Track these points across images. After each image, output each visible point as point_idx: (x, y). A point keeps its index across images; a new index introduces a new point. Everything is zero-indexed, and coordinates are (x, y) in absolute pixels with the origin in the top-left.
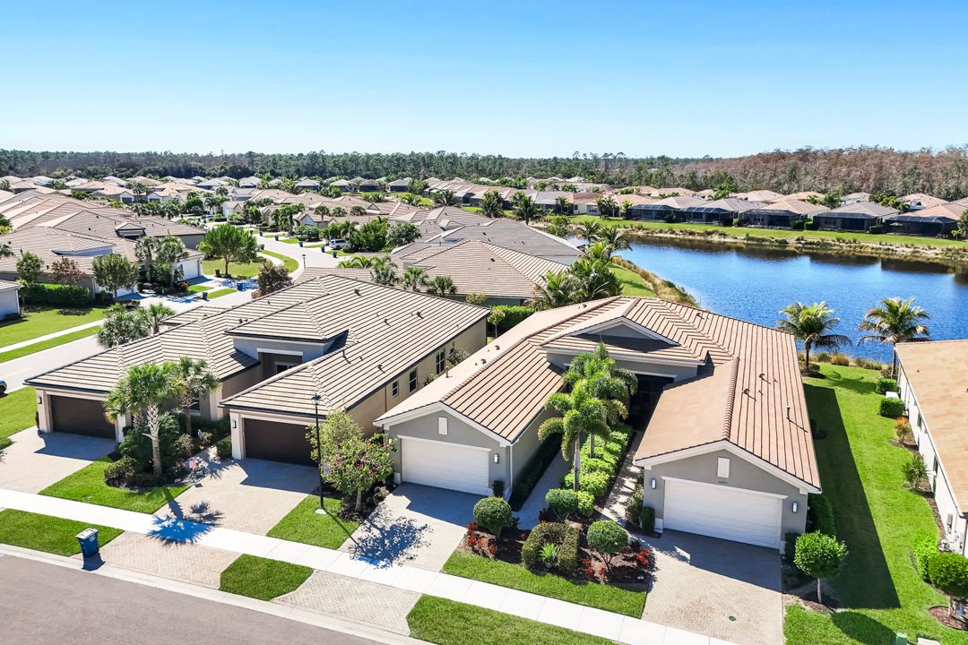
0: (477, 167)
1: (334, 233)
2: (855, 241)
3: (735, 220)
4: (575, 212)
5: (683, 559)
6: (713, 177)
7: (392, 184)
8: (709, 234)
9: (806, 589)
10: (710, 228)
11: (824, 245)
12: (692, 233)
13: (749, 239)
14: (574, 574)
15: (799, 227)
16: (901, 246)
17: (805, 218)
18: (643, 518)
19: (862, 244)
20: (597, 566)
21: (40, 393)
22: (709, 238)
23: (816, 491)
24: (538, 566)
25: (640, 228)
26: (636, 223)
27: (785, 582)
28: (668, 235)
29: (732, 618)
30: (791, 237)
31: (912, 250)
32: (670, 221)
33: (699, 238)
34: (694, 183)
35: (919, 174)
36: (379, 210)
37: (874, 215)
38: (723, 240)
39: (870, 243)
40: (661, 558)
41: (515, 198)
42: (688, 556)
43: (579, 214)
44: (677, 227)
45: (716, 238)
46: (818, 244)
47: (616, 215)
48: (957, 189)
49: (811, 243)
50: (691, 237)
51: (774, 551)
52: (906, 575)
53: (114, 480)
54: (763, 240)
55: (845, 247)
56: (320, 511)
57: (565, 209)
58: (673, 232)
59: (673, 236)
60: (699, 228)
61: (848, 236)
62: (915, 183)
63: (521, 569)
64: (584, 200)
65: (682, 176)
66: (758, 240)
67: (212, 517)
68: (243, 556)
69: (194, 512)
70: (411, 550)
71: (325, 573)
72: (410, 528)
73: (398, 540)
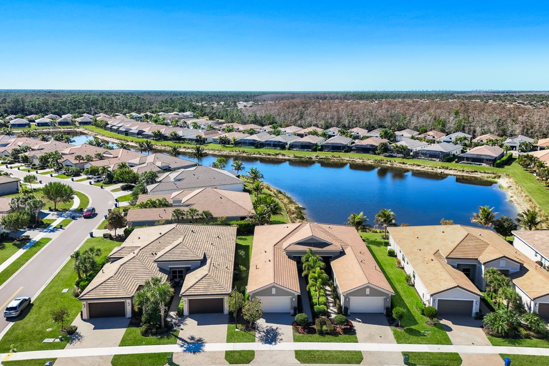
0: (126, 105)
1: (94, 172)
2: (339, 157)
3: (287, 146)
4: (206, 142)
5: (359, 322)
6: (265, 117)
7: (79, 120)
8: (277, 154)
9: (395, 324)
10: (278, 152)
11: (327, 159)
12: (269, 155)
13: (296, 157)
14: (333, 334)
15: (315, 150)
16: (358, 158)
17: (316, 145)
18: (344, 311)
19: (343, 158)
20: (338, 329)
21: (85, 303)
22: (277, 157)
23: (394, 294)
24: (322, 333)
25: (244, 152)
26: (242, 149)
27: (389, 323)
28: (258, 156)
29: (381, 337)
30: (313, 155)
31: (362, 160)
32: (257, 147)
33: (273, 157)
34: (256, 119)
35: (354, 116)
36: (111, 154)
37: (345, 143)
38: (284, 158)
39: (346, 157)
40: (354, 323)
41: (172, 135)
42: (360, 320)
43: (208, 143)
44: (262, 150)
45: (280, 157)
46: (325, 159)
47: (229, 144)
48: (370, 123)
49: (322, 159)
50: (269, 156)
51: (382, 313)
52: (417, 314)
53: (145, 334)
54: (302, 157)
55: (336, 160)
56: (237, 330)
57: (201, 141)
58: (260, 154)
59: (260, 156)
60: (272, 151)
61: (336, 154)
62: (353, 120)
63: (317, 336)
64: (210, 135)
65: (249, 116)
66: (299, 157)
67: (200, 340)
68: (226, 351)
69: (191, 340)
70: (279, 337)
71: (259, 351)
72: (273, 329)
73: (272, 335)
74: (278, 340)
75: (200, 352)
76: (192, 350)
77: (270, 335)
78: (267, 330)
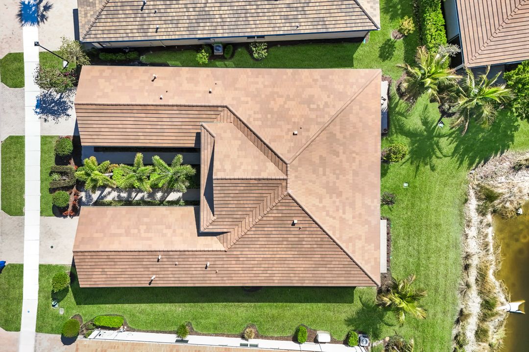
67: (43, 17)
68: (23, 53)
69: (44, 7)
70: (50, 118)
71: (24, 93)
72: (66, 109)
73: (56, 108)
74: (44, 117)
75: (21, 21)
76: (26, 11)
77: (53, 107)
78: (65, 102)
